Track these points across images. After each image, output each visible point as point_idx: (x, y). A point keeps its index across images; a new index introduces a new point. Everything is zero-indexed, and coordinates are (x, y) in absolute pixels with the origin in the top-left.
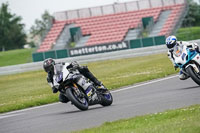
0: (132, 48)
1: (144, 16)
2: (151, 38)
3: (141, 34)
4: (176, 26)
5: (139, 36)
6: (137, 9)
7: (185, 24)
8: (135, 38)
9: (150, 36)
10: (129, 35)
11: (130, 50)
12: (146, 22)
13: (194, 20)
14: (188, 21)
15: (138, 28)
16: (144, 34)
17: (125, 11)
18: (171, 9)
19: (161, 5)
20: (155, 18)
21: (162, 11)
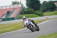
0: (3, 21)
1: (8, 11)
3: (7, 16)
4: (18, 14)
5: (6, 17)
6: (5, 8)
7: (21, 14)
8: (5, 18)
9: (10, 17)
11: (3, 22)
12: (8, 13)
13: (24, 12)
14: (22, 13)
15: (6, 15)
16: (8, 17)
17: (2, 9)
18: (17, 9)
19: (13, 8)
20: (11, 11)
21: (14, 9)
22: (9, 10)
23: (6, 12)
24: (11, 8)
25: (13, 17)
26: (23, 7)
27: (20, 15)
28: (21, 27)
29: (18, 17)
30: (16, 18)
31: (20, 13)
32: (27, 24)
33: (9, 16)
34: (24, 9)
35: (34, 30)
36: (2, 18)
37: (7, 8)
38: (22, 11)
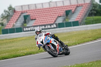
0: (59, 27)
1: (67, 9)
2: (70, 22)
3: (64, 20)
4: (85, 16)
5: (63, 21)
7: (90, 15)
8: (61, 22)
9: (70, 21)
10: (58, 20)
11: (58, 29)
13: (95, 12)
14: (92, 13)
15: (63, 16)
16: (66, 20)
17: (55, 6)
18: (82, 6)
19: (76, 4)
20: (73, 10)
21: (77, 7)
22: (69, 9)
23: (63, 13)
24: (72, 4)
25: (76, 20)
26: (94, 3)
27: (88, 18)
28: (90, 37)
29: (85, 21)
30: (82, 22)
31: (88, 14)
32: (42, 42)
33: (70, 19)
34: (95, 7)
35: (57, 53)
36: (57, 22)
37: (65, 5)
38: (91, 11)
